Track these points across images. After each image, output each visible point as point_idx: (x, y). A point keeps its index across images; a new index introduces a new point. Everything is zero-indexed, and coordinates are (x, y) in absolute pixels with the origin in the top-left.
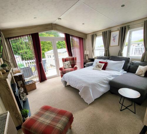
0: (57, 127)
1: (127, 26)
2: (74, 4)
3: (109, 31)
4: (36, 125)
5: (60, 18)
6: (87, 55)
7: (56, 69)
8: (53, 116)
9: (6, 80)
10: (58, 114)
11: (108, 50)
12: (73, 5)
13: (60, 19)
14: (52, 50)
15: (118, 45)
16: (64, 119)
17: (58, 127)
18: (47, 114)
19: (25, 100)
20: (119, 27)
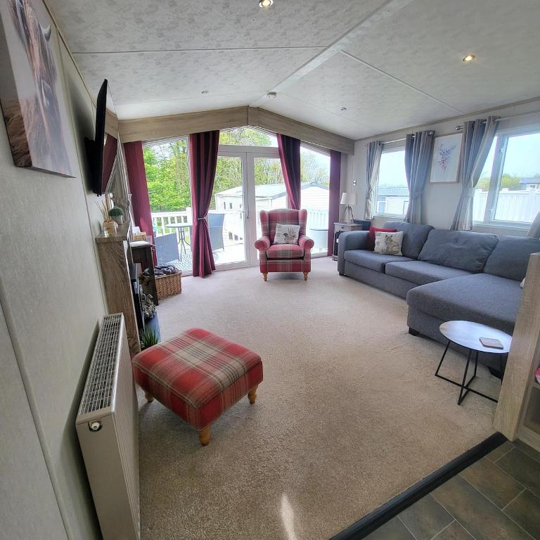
0: (215, 376)
1: (490, 118)
2: (316, 56)
3: (429, 132)
4: (165, 363)
5: (272, 91)
6: (350, 208)
7: (243, 247)
8: (212, 352)
9: (121, 245)
10: (225, 350)
11: (422, 195)
12: (313, 59)
13: (274, 94)
14: (240, 188)
15: (455, 180)
16: (236, 364)
17: (217, 378)
18: (198, 345)
19: (151, 315)
20: (461, 122)
